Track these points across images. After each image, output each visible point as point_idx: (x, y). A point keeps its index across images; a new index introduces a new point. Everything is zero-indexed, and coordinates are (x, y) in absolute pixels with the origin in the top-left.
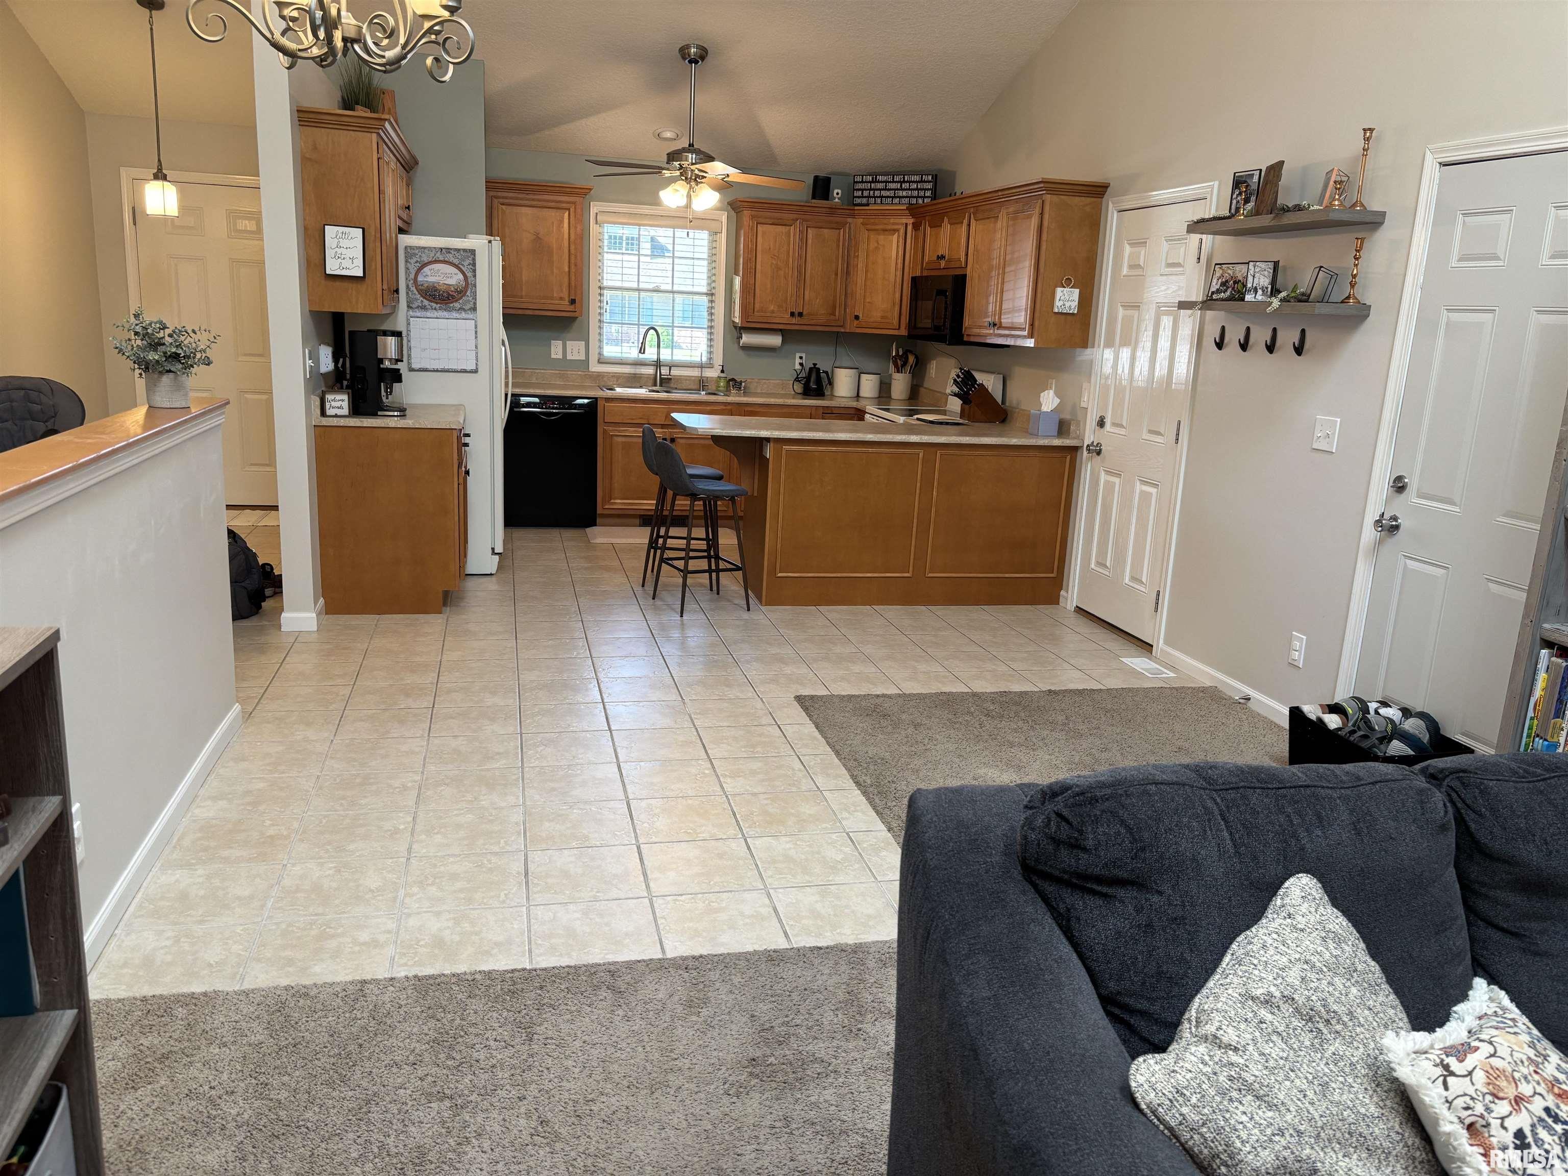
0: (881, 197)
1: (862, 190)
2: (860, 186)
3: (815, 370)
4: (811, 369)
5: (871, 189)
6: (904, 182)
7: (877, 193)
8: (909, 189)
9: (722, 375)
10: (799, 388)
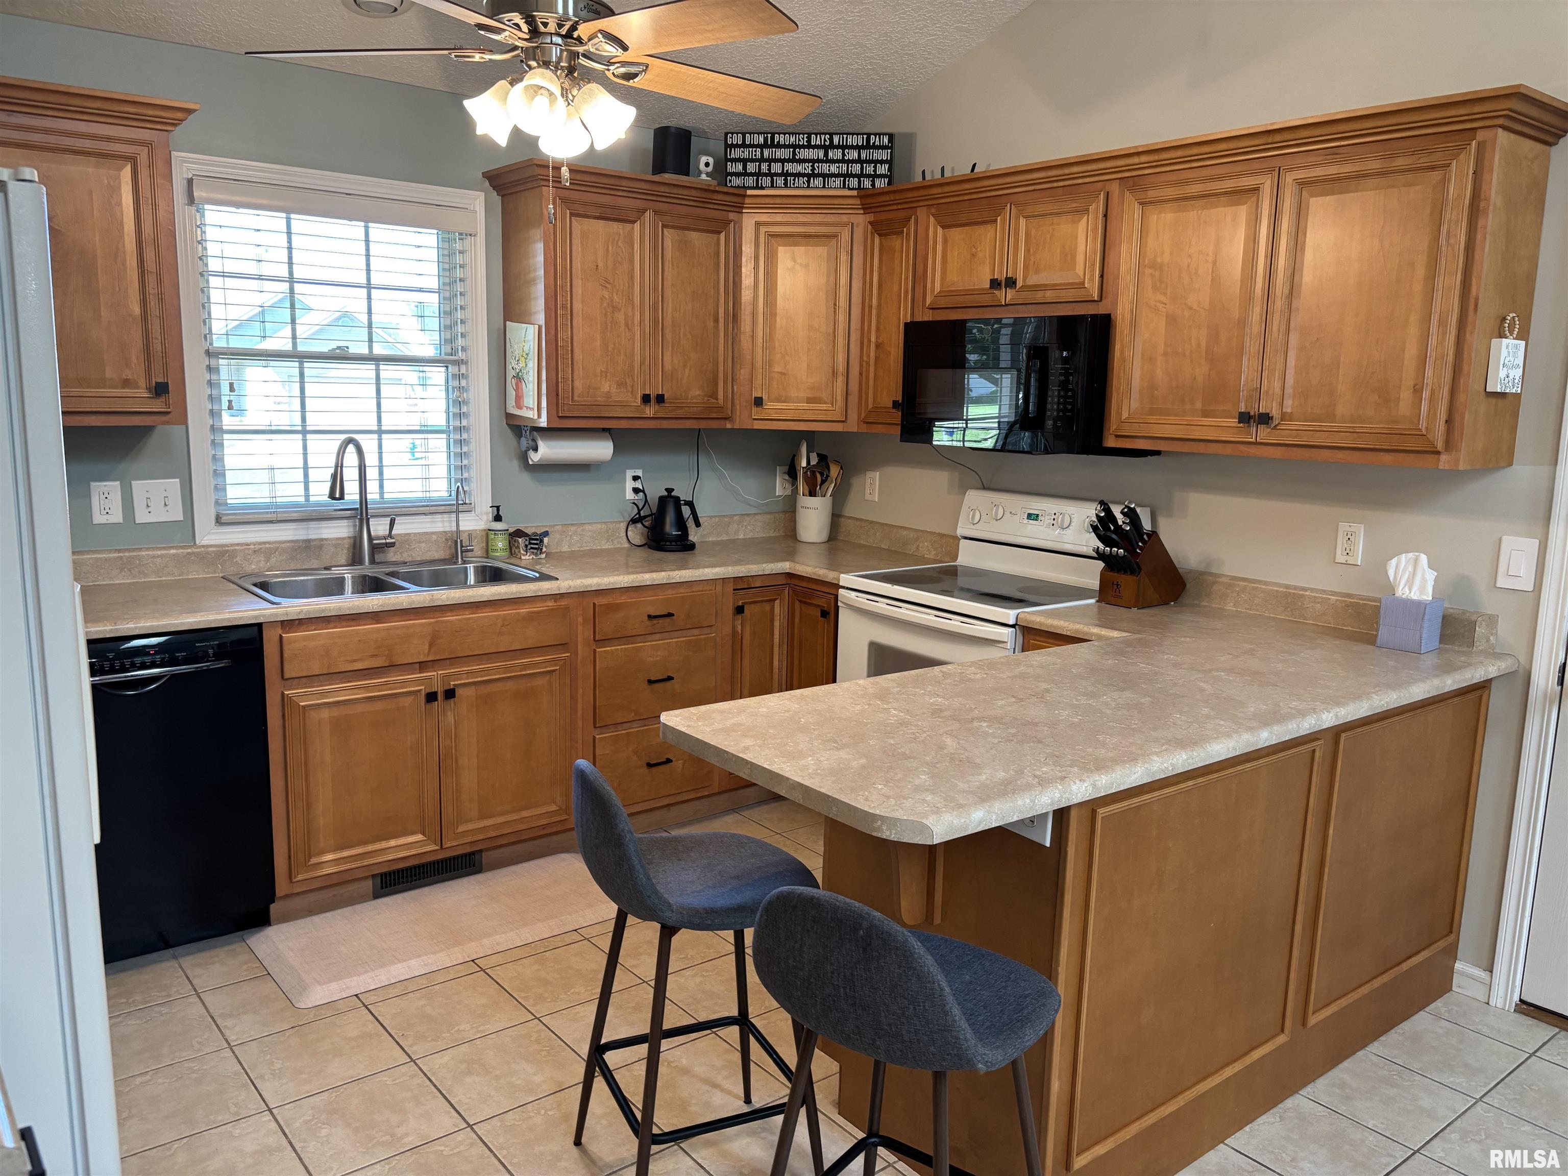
0: (785, 175)
1: (745, 161)
2: (736, 153)
3: (669, 500)
4: (662, 500)
5: (762, 160)
6: (832, 146)
7: (776, 168)
8: (843, 161)
9: (499, 526)
10: (637, 534)
